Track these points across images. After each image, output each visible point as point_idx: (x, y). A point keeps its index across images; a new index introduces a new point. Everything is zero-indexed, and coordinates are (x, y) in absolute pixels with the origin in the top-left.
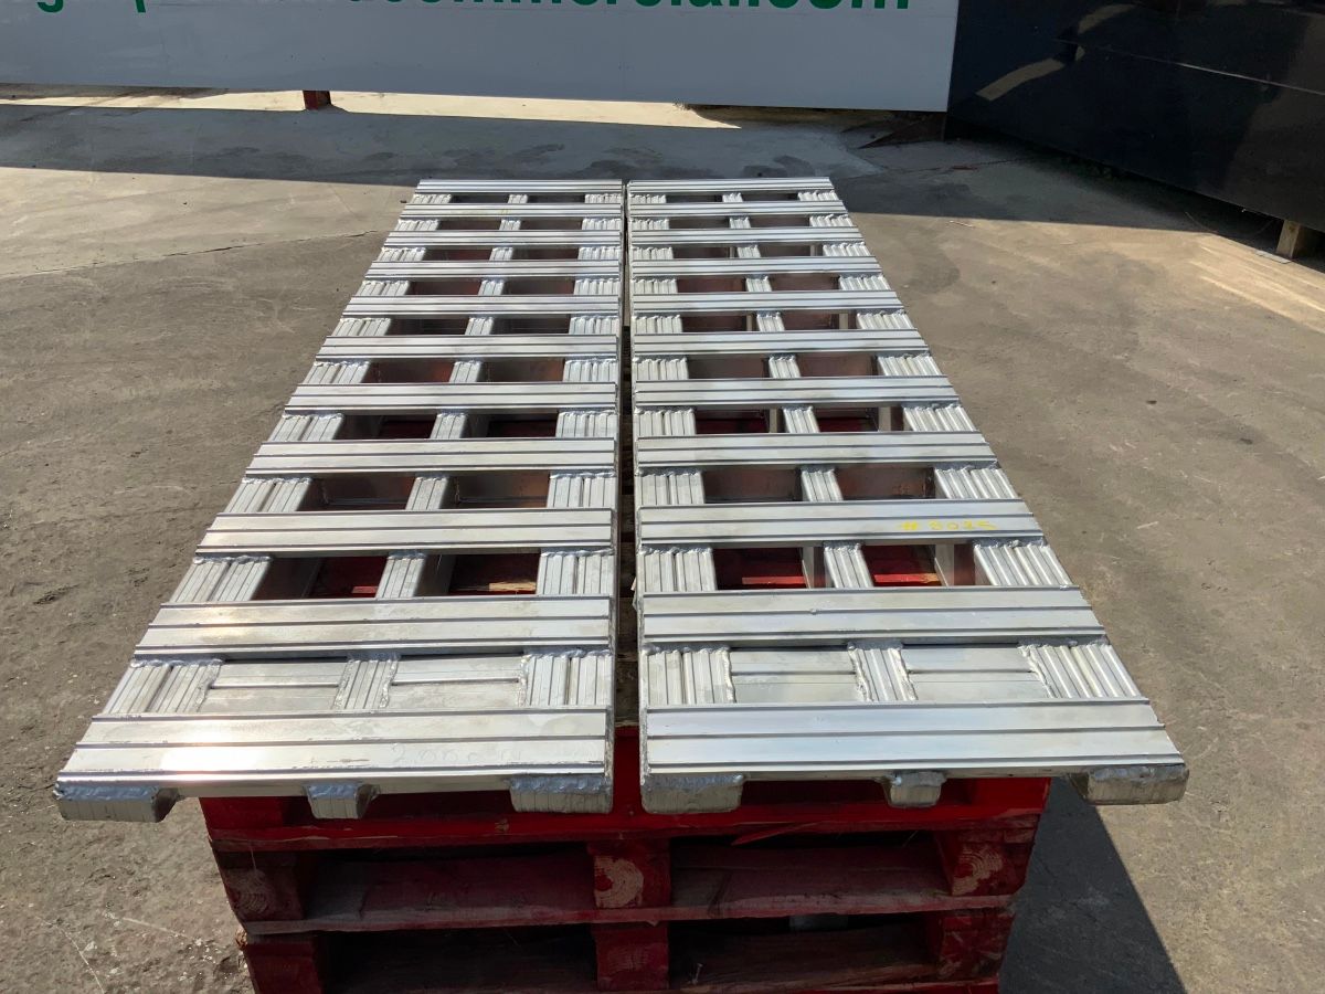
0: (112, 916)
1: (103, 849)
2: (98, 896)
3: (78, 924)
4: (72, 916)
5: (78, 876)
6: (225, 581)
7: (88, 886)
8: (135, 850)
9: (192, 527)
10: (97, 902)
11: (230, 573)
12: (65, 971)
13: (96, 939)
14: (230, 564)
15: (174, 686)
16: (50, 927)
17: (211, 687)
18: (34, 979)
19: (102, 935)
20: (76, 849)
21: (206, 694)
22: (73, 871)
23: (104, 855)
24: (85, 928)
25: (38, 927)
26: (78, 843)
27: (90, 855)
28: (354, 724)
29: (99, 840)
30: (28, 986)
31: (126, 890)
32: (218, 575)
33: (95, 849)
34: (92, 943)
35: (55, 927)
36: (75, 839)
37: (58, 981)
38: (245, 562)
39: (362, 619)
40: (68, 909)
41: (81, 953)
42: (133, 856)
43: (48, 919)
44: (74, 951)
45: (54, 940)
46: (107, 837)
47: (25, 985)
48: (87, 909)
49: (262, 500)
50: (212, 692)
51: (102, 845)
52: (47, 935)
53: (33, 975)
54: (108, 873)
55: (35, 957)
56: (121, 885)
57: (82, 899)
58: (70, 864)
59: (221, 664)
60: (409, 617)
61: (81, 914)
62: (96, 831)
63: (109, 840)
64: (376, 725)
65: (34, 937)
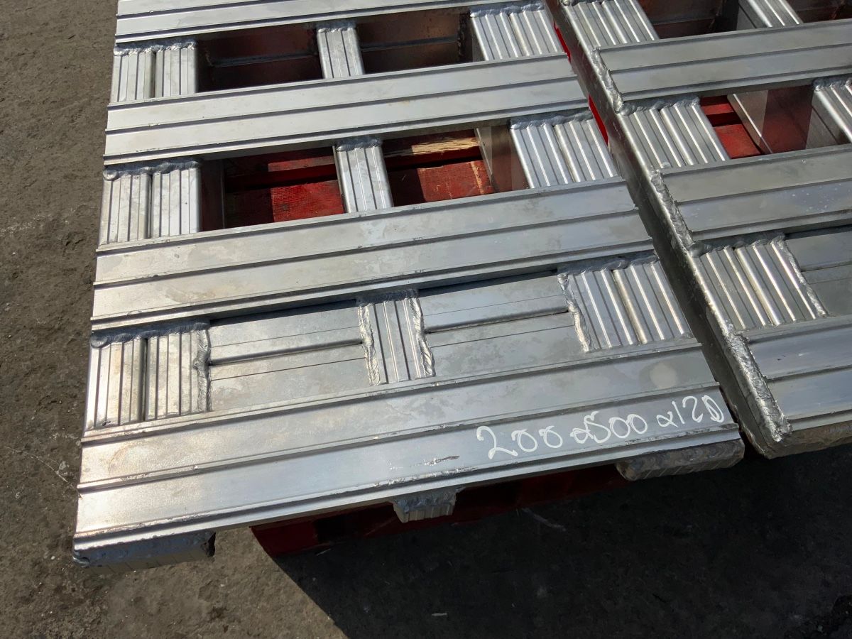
0: (72, 436)
1: (40, 378)
2: (52, 421)
3: (45, 448)
4: (36, 441)
5: (28, 405)
6: (156, 201)
7: (41, 413)
8: (69, 376)
9: (6, 59)
10: (53, 426)
11: (156, 191)
12: (49, 490)
13: (65, 458)
14: (151, 176)
15: (161, 369)
16: (21, 453)
17: (209, 364)
18: (25, 501)
19: (69, 454)
20: (17, 381)
21: (207, 376)
22: (22, 401)
23: (44, 384)
24: (52, 450)
25: (11, 455)
26: (17, 376)
27: (32, 385)
28: (415, 405)
29: (34, 370)
30: (22, 507)
31: (75, 412)
32: (143, 193)
33: (32, 380)
34: (64, 463)
35: (25, 453)
36: (12, 373)
37: (46, 500)
38: (168, 171)
39: (354, 247)
40: (30, 436)
41: (57, 472)
42: (70, 382)
43: (16, 447)
44: (50, 472)
45: (28, 465)
46: (40, 367)
47: (19, 508)
48: (47, 433)
49: (148, 77)
50: (214, 371)
51: (39, 375)
52: (22, 461)
53: (22, 498)
54: (53, 399)
55: (18, 481)
56: (69, 408)
57: (39, 426)
58: (17, 396)
59: (207, 328)
60: (409, 238)
61: (44, 439)
62: (28, 363)
63: (42, 370)
64: (443, 403)
65: (10, 465)
